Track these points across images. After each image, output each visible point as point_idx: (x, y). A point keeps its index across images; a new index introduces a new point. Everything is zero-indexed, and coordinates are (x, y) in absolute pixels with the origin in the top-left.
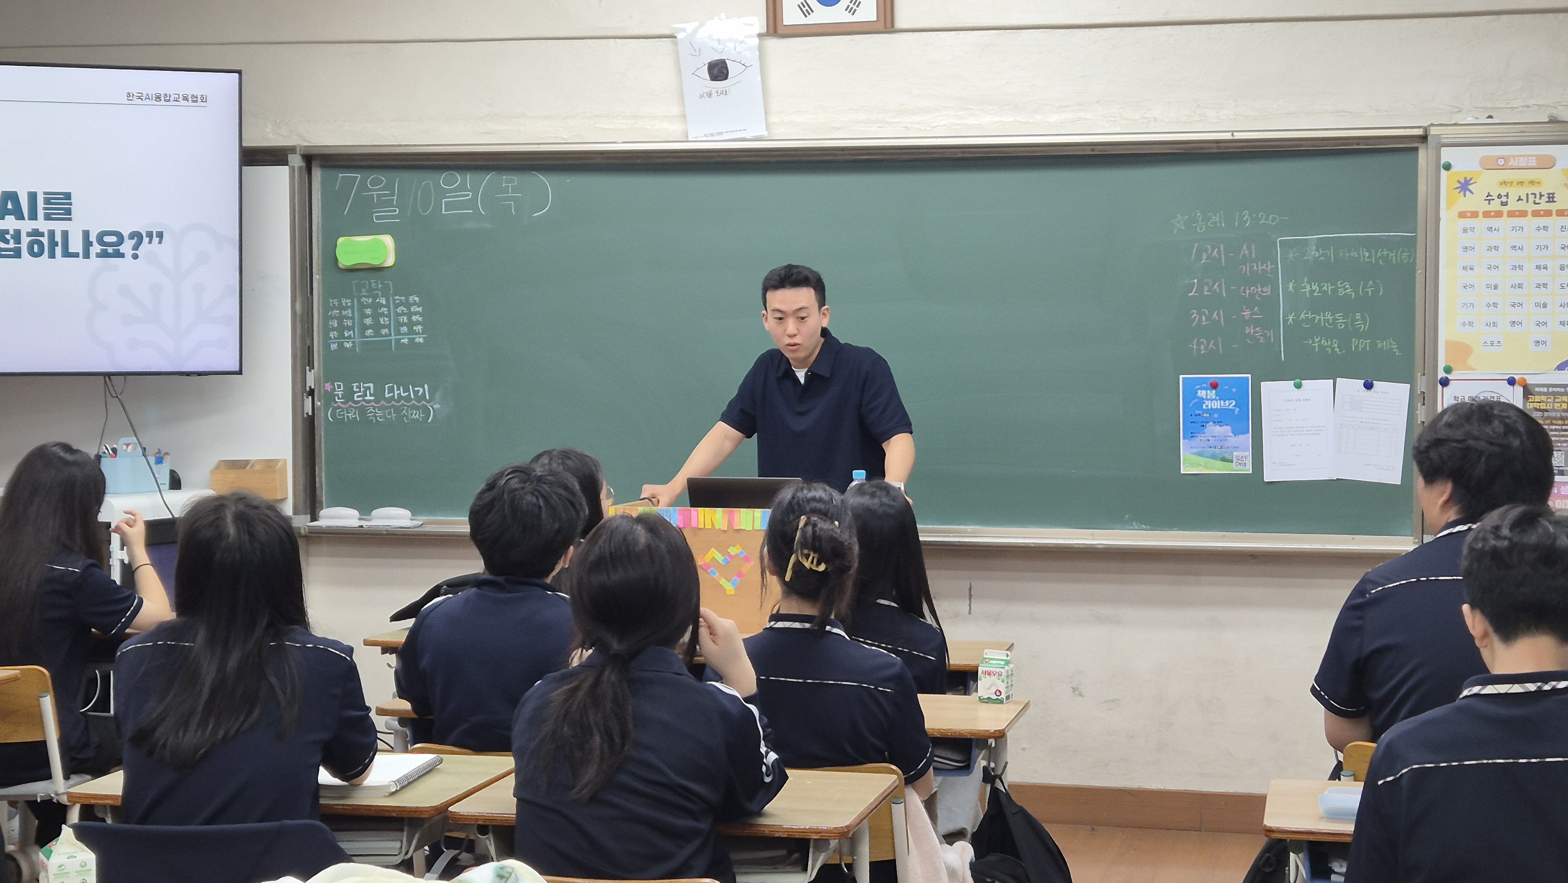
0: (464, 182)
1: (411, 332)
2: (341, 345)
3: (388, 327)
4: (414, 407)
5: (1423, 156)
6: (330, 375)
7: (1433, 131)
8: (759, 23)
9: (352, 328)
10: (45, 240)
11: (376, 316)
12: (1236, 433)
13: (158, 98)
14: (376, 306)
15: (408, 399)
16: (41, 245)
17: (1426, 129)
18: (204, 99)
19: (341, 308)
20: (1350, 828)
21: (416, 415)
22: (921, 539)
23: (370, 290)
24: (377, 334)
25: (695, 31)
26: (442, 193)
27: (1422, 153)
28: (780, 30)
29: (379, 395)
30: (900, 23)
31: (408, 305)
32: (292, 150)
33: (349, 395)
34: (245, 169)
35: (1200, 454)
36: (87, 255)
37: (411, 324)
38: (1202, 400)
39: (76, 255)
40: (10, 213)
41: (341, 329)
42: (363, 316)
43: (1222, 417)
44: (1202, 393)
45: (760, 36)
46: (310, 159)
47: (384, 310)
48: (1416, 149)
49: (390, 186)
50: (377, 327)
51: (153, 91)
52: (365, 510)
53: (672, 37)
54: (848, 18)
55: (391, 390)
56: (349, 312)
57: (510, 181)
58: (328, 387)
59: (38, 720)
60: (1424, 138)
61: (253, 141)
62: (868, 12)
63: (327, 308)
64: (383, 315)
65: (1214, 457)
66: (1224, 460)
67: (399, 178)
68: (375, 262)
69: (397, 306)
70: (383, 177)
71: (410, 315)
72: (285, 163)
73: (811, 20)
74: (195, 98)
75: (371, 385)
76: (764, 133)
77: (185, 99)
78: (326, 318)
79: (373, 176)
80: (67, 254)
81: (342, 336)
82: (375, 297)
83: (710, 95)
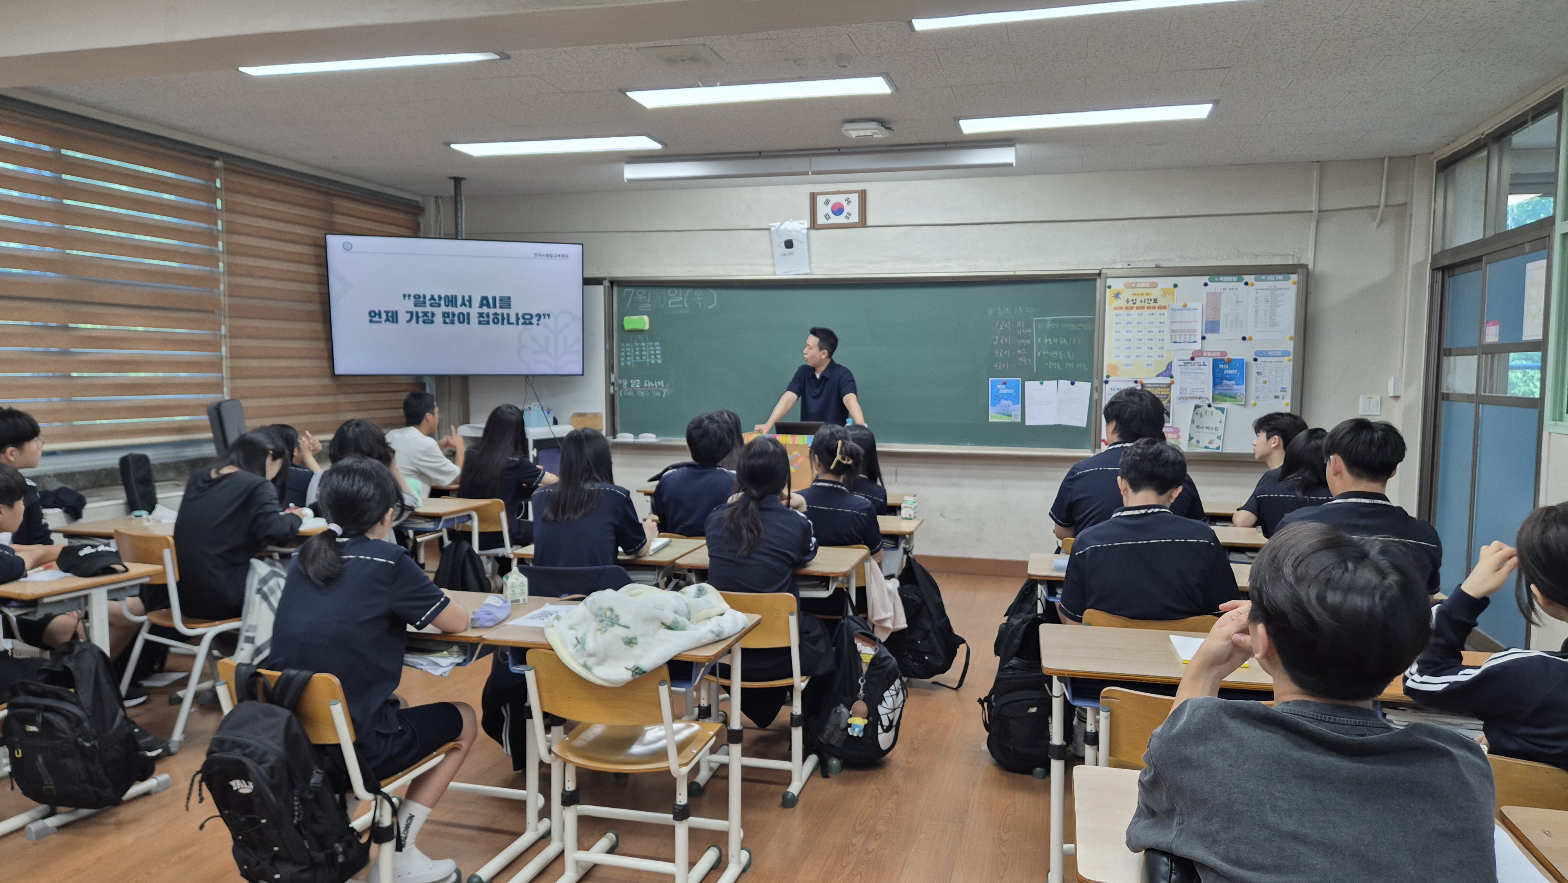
0: (679, 293)
1: (656, 358)
2: (626, 364)
3: (646, 355)
4: (657, 390)
5: (1099, 282)
6: (621, 376)
7: (1104, 271)
8: (806, 223)
9: (630, 356)
10: (500, 317)
11: (641, 351)
12: (1014, 404)
13: (548, 256)
14: (641, 347)
15: (654, 387)
16: (498, 319)
17: (1100, 270)
18: (567, 256)
19: (626, 347)
20: (1063, 574)
21: (658, 394)
22: (878, 449)
23: (638, 340)
24: (641, 358)
25: (780, 226)
26: (669, 298)
27: (1098, 282)
28: (816, 227)
29: (642, 385)
30: (869, 223)
31: (654, 346)
32: (605, 279)
33: (629, 385)
34: (585, 287)
35: (998, 413)
36: (517, 324)
37: (655, 355)
38: (999, 390)
39: (513, 324)
40: (485, 305)
41: (626, 356)
42: (635, 351)
43: (1007, 397)
44: (999, 386)
45: (808, 229)
46: (613, 282)
47: (644, 348)
48: (1095, 280)
49: (647, 295)
50: (641, 356)
51: (545, 253)
52: (636, 435)
53: (769, 229)
54: (846, 221)
55: (647, 383)
56: (628, 349)
57: (698, 293)
58: (620, 381)
59: (499, 522)
60: (1099, 275)
61: (588, 275)
62: (855, 219)
63: (619, 347)
64: (644, 351)
65: (1004, 414)
66: (1008, 415)
67: (651, 291)
68: (640, 327)
69: (649, 347)
70: (643, 290)
71: (655, 350)
72: (601, 284)
73: (830, 222)
74: (563, 256)
75: (638, 381)
76: (809, 271)
77: (559, 256)
78: (619, 352)
79: (639, 290)
80: (509, 323)
81: (626, 359)
82: (640, 343)
83: (785, 255)
